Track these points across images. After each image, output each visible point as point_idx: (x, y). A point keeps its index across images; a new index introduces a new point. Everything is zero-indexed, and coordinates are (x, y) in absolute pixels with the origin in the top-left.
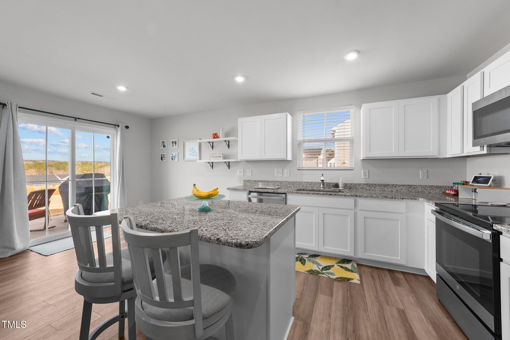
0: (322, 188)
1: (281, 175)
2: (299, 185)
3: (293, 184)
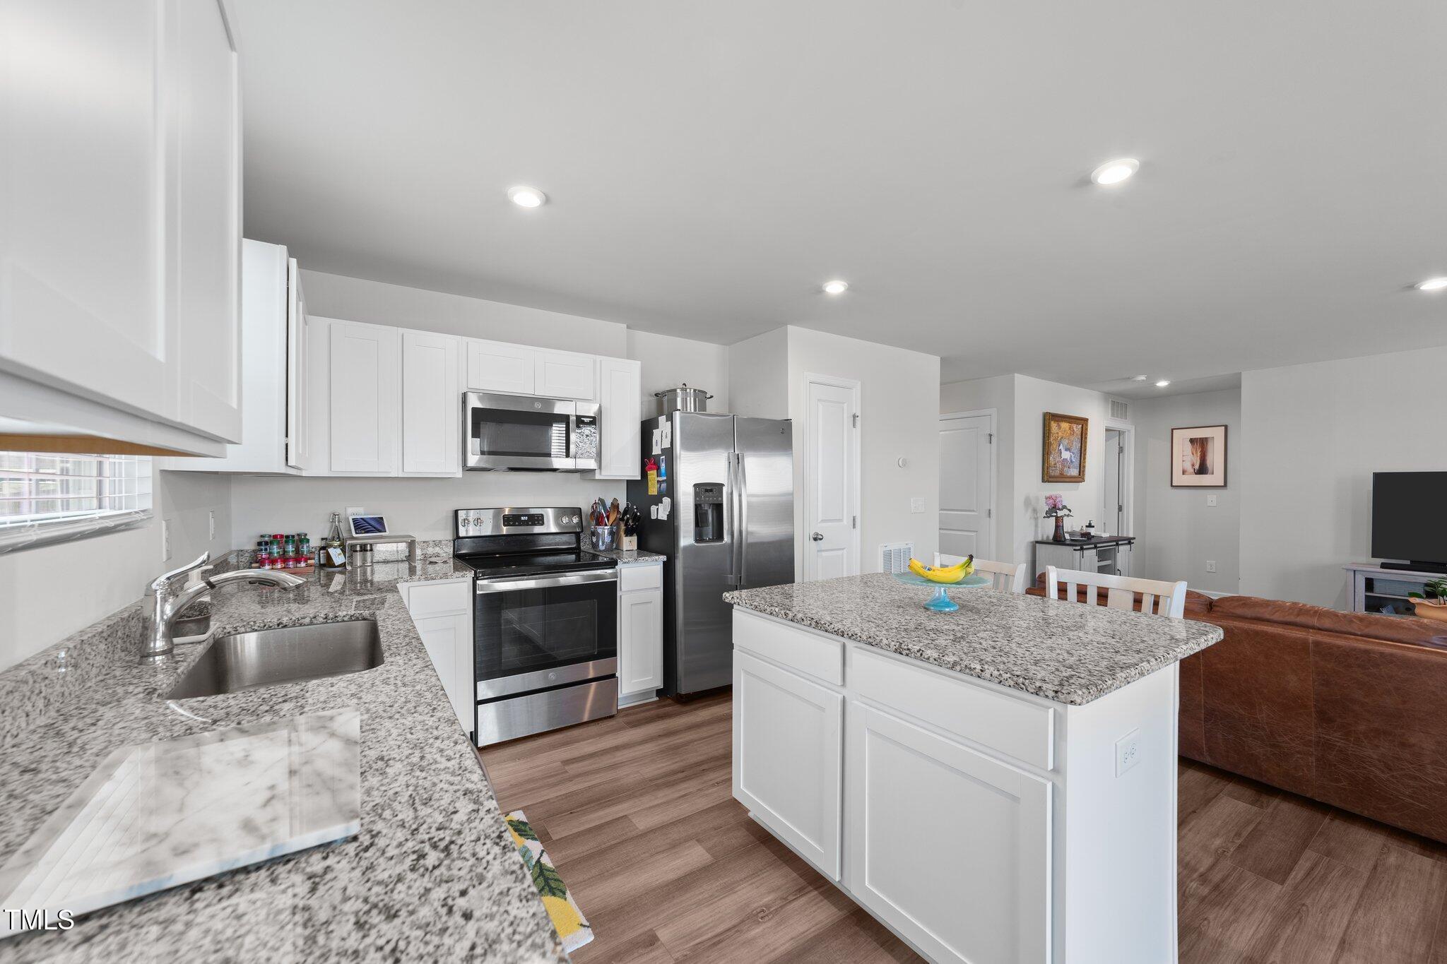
0: (163, 652)
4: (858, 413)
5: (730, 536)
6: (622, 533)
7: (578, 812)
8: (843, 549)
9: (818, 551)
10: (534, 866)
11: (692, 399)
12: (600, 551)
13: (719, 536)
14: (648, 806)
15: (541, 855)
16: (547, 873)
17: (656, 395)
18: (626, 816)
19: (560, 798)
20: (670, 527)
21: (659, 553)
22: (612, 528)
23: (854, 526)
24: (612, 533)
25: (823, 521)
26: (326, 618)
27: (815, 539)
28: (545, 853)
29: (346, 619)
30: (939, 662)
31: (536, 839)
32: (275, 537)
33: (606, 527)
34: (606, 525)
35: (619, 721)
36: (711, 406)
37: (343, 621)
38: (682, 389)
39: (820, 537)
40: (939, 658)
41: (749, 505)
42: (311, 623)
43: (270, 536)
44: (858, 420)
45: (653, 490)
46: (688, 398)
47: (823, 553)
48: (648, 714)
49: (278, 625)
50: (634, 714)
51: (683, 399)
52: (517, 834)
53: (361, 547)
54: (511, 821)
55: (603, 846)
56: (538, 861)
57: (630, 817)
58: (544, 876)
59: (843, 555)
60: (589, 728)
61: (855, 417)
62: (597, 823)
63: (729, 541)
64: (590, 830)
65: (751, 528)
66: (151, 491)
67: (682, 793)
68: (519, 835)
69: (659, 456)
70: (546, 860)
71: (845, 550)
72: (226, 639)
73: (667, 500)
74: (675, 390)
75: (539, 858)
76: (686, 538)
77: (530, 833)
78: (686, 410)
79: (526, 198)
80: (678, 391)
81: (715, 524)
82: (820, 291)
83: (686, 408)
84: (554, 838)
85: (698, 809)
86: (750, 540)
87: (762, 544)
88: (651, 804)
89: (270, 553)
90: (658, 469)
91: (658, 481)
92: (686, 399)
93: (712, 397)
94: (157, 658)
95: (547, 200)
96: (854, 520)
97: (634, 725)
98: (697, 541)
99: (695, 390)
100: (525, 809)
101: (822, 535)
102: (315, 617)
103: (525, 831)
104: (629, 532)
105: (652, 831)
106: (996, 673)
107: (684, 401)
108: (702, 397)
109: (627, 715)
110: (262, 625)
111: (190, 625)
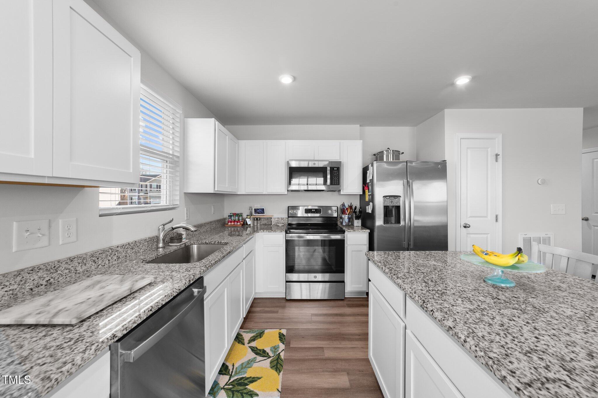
0: (162, 248)
1: (44, 241)
2: (110, 258)
3: (94, 261)
4: (500, 153)
5: (404, 222)
6: (354, 218)
7: (306, 338)
8: (488, 234)
9: (467, 234)
10: (277, 355)
11: (392, 155)
12: (344, 226)
13: (398, 222)
14: (334, 346)
15: (282, 351)
16: (279, 360)
17: (374, 155)
18: (323, 347)
19: (303, 329)
20: (372, 216)
21: (368, 228)
22: (349, 216)
23: (497, 220)
24: (349, 218)
25: (471, 217)
26: (218, 242)
27: (465, 227)
28: (284, 351)
29: (224, 243)
30: (440, 322)
31: (284, 344)
32: (234, 214)
33: (346, 215)
34: (346, 214)
35: (345, 302)
36: (402, 158)
37: (223, 244)
38: (386, 151)
39: (468, 226)
40: (441, 320)
41: (415, 207)
42: (214, 244)
43: (233, 214)
44: (500, 158)
45: (367, 199)
46: (389, 155)
47: (471, 235)
48: (359, 303)
49: (205, 243)
50: (353, 301)
51: (387, 155)
52: (279, 338)
53: (256, 219)
54: (280, 332)
55: (306, 358)
56: (279, 354)
57: (324, 349)
58: (278, 361)
59: (487, 237)
60: (331, 302)
61: (497, 155)
62: (310, 346)
63: (404, 224)
64: (305, 348)
65: (417, 218)
66: (179, 199)
67: (353, 346)
68: (280, 340)
69: (369, 183)
70: (282, 355)
71: (489, 235)
72: (190, 246)
73: (371, 204)
74: (383, 152)
75: (280, 352)
76: (379, 221)
77: (284, 340)
78: (388, 160)
79: (286, 80)
80: (384, 152)
81: (396, 216)
82: (453, 84)
83: (388, 159)
84: (291, 346)
85: (356, 357)
86: (416, 224)
87: (425, 227)
88: (337, 346)
89: (231, 219)
90: (369, 189)
91: (369, 195)
92: (388, 155)
93: (403, 153)
94: (160, 249)
95: (295, 79)
96: (496, 217)
97: (350, 306)
98: (384, 223)
99: (393, 151)
100: (288, 330)
101: (469, 225)
102: (215, 242)
103: (282, 339)
104: (357, 218)
105: (330, 359)
106: (473, 348)
107: (387, 156)
108: (397, 154)
109: (349, 301)
110: (201, 242)
111: (175, 240)
